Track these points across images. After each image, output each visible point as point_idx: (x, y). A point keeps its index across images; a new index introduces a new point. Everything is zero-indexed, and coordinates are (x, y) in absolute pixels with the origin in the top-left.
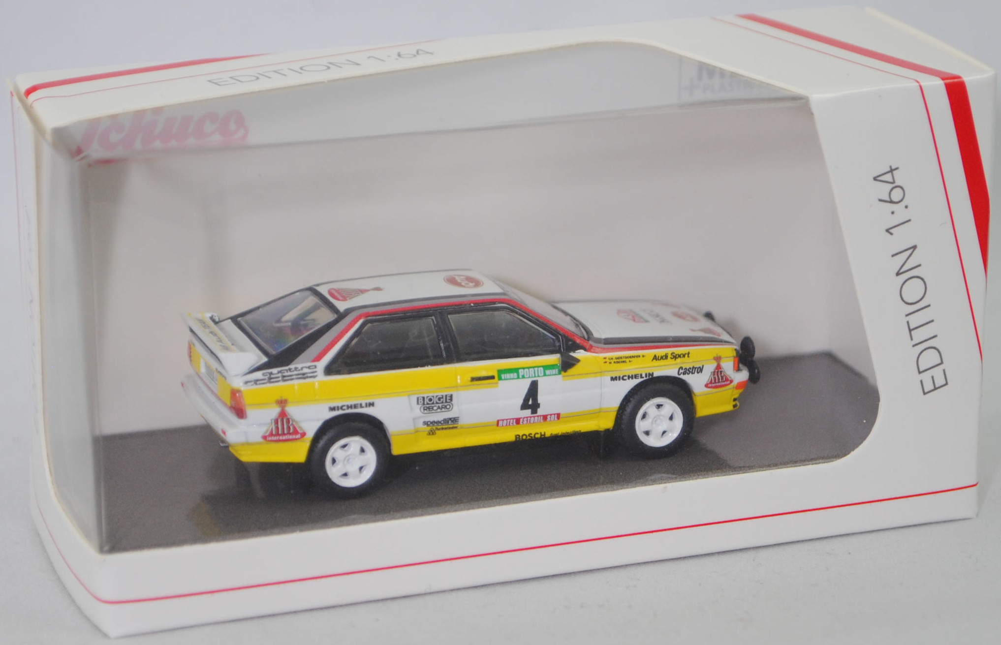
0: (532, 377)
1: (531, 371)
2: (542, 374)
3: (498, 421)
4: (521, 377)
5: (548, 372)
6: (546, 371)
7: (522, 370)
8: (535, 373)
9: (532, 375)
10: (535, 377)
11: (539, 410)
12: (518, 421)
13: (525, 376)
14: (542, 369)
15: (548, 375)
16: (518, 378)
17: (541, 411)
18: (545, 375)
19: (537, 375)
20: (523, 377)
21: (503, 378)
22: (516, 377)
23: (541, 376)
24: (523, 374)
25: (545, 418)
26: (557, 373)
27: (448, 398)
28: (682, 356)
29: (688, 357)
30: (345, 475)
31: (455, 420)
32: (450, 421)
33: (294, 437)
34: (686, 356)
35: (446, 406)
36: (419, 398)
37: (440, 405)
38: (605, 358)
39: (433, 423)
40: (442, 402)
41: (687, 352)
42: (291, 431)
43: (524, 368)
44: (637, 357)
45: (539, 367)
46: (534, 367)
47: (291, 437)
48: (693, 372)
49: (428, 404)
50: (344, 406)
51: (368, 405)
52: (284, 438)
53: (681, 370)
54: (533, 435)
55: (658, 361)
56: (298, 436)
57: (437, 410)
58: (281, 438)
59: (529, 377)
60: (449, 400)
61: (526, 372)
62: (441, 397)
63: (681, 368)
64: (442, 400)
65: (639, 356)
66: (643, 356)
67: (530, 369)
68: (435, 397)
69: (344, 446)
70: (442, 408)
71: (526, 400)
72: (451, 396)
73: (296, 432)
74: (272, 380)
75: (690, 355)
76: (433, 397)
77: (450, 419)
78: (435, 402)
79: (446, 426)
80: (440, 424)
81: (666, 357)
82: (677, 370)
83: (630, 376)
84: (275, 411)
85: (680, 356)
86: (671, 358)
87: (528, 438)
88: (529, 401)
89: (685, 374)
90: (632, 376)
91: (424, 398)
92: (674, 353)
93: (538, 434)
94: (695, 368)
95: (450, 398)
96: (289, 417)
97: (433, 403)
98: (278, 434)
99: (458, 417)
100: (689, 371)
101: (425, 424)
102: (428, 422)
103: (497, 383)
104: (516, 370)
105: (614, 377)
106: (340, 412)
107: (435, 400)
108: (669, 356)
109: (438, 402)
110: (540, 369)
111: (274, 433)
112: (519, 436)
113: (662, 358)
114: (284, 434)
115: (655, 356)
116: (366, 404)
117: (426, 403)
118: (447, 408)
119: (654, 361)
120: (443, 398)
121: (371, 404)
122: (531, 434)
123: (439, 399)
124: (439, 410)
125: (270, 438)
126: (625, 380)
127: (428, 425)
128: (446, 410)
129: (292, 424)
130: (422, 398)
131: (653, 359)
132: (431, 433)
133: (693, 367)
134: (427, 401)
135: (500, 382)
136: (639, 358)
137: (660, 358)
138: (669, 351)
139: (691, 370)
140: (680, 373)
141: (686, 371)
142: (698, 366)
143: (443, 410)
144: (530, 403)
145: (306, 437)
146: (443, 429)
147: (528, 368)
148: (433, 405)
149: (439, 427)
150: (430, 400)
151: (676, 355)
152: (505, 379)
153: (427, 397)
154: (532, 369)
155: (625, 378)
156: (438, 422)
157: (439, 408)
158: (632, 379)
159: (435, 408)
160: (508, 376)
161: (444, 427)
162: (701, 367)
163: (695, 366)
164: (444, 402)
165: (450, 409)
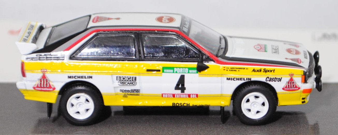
0: (181, 73)
1: (181, 70)
2: (187, 72)
3: (162, 95)
4: (175, 72)
5: (190, 71)
6: (189, 71)
7: (176, 69)
8: (183, 71)
9: (181, 71)
10: (183, 73)
11: (185, 91)
12: (174, 96)
13: (178, 72)
14: (187, 69)
15: (191, 73)
16: (173, 72)
17: (186, 92)
18: (189, 73)
19: (184, 72)
20: (176, 72)
21: (165, 71)
22: (172, 72)
23: (187, 73)
24: (176, 71)
25: (189, 96)
26: (196, 72)
27: (134, 79)
28: (270, 71)
29: (274, 72)
30: (78, 112)
31: (138, 91)
32: (135, 91)
33: (49, 89)
34: (273, 71)
35: (132, 83)
36: (118, 77)
37: (129, 82)
38: (224, 67)
39: (125, 91)
40: (130, 81)
41: (273, 70)
42: (48, 86)
43: (177, 68)
44: (243, 69)
45: (185, 68)
46: (183, 68)
47: (48, 89)
48: (275, 80)
49: (123, 81)
50: (76, 76)
51: (89, 77)
52: (44, 89)
53: (268, 78)
54: (182, 104)
55: (255, 72)
56: (51, 89)
57: (127, 84)
58: (43, 89)
59: (180, 73)
60: (134, 80)
61: (178, 70)
62: (130, 78)
63: (268, 77)
64: (130, 79)
65: (245, 69)
66: (247, 69)
67: (181, 69)
68: (126, 77)
69: (78, 98)
70: (130, 84)
71: (178, 85)
72: (136, 78)
73: (50, 87)
74: (41, 59)
75: (275, 71)
76: (125, 77)
77: (135, 90)
78: (126, 80)
79: (133, 94)
80: (129, 92)
81: (261, 71)
82: (266, 78)
83: (238, 78)
84: (40, 75)
85: (268, 71)
86: (263, 72)
87: (180, 105)
88: (179, 85)
89: (270, 81)
90: (239, 78)
91: (120, 77)
92: (265, 69)
93: (185, 104)
94: (277, 79)
95: (135, 79)
96: (47, 79)
97: (125, 81)
98: (41, 87)
99: (140, 90)
100: (272, 79)
101: (121, 91)
102: (122, 90)
103: (161, 74)
104: (172, 68)
105: (228, 78)
106: (74, 79)
107: (126, 79)
108: (262, 70)
109: (128, 80)
110: (186, 69)
111: (39, 86)
112: (175, 104)
113: (258, 71)
114: (44, 87)
115: (254, 69)
116: (88, 77)
117: (121, 80)
118: (133, 84)
119: (253, 72)
120: (131, 78)
121: (91, 77)
122: (182, 103)
123: (129, 79)
124: (128, 85)
125: (37, 89)
126: (235, 80)
127: (123, 92)
128: (133, 85)
129: (49, 83)
130: (119, 77)
131: (253, 71)
132: (125, 96)
133: (275, 78)
134: (122, 79)
135: (163, 73)
136: (244, 70)
137: (256, 71)
138: (263, 68)
139: (274, 80)
140: (267, 80)
141: (271, 80)
142: (278, 78)
143: (131, 85)
144: (180, 86)
145: (55, 90)
146: (131, 95)
147: (180, 68)
148: (125, 82)
149: (129, 94)
150: (124, 79)
151: (267, 70)
152: (166, 72)
153: (122, 77)
154: (182, 69)
155: (235, 79)
156: (128, 91)
157: (128, 83)
158: (239, 80)
159: (126, 83)
160: (168, 71)
161: (132, 94)
162: (280, 78)
163: (277, 78)
164: (131, 80)
165: (135, 84)
